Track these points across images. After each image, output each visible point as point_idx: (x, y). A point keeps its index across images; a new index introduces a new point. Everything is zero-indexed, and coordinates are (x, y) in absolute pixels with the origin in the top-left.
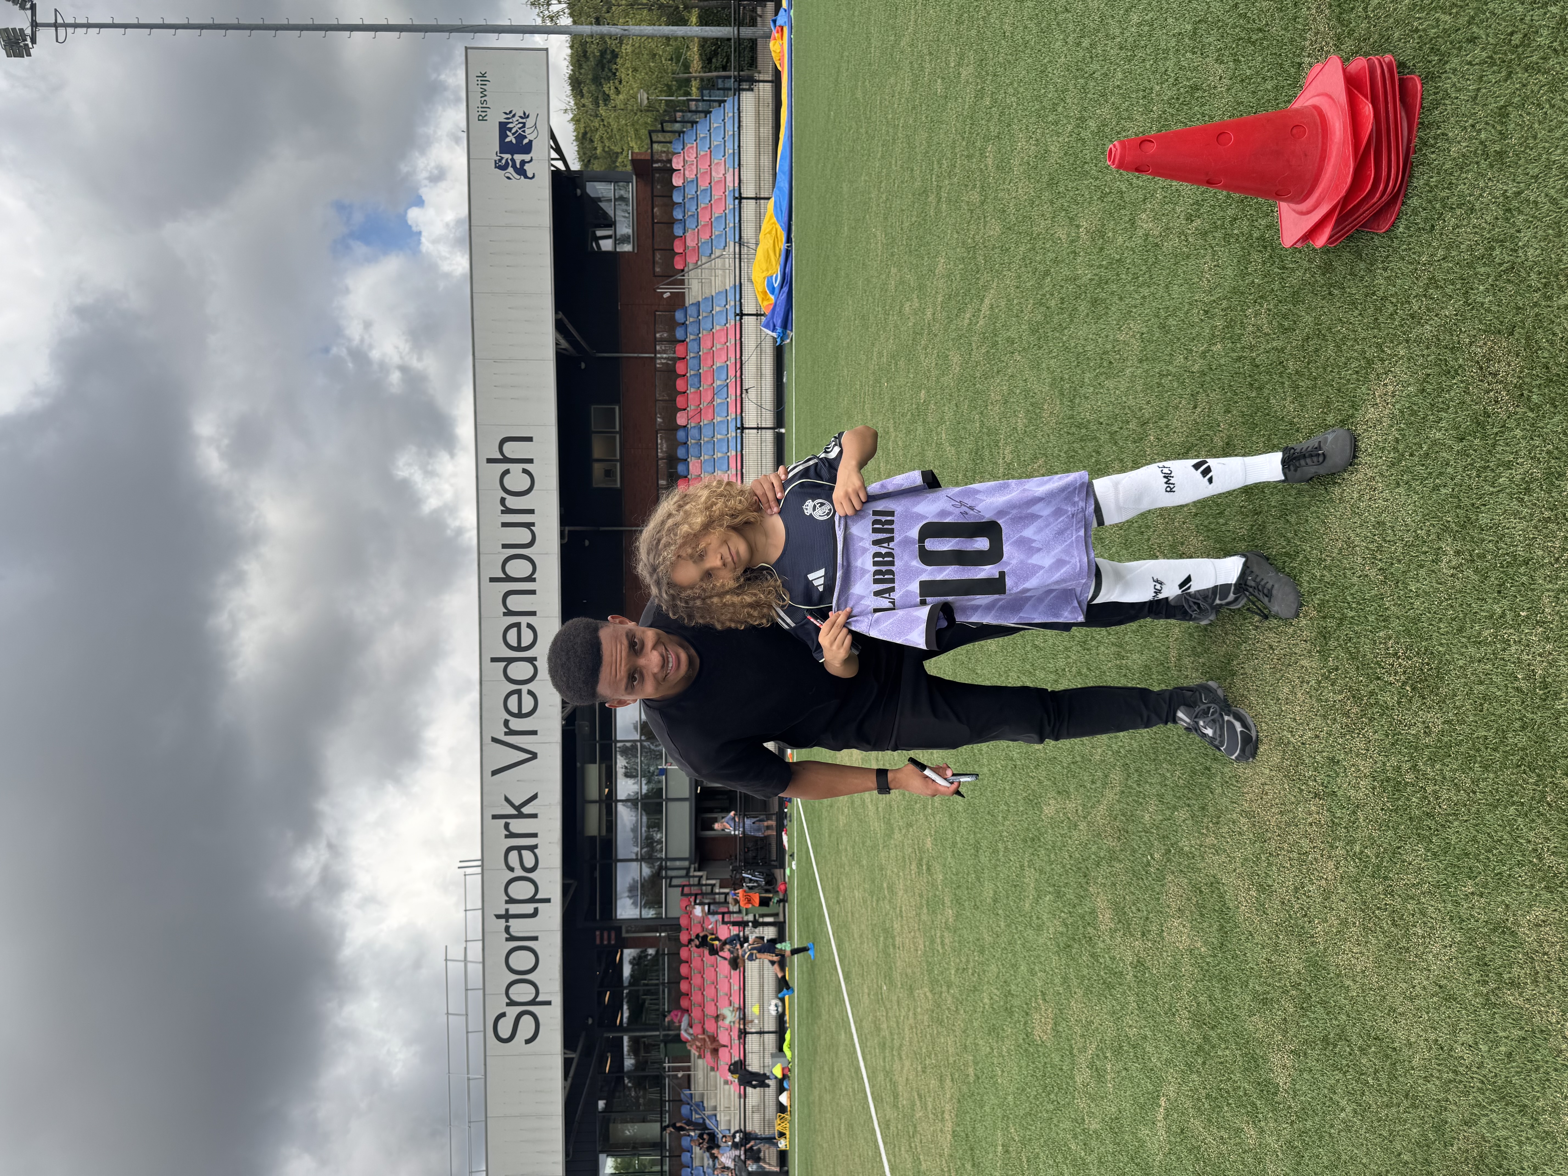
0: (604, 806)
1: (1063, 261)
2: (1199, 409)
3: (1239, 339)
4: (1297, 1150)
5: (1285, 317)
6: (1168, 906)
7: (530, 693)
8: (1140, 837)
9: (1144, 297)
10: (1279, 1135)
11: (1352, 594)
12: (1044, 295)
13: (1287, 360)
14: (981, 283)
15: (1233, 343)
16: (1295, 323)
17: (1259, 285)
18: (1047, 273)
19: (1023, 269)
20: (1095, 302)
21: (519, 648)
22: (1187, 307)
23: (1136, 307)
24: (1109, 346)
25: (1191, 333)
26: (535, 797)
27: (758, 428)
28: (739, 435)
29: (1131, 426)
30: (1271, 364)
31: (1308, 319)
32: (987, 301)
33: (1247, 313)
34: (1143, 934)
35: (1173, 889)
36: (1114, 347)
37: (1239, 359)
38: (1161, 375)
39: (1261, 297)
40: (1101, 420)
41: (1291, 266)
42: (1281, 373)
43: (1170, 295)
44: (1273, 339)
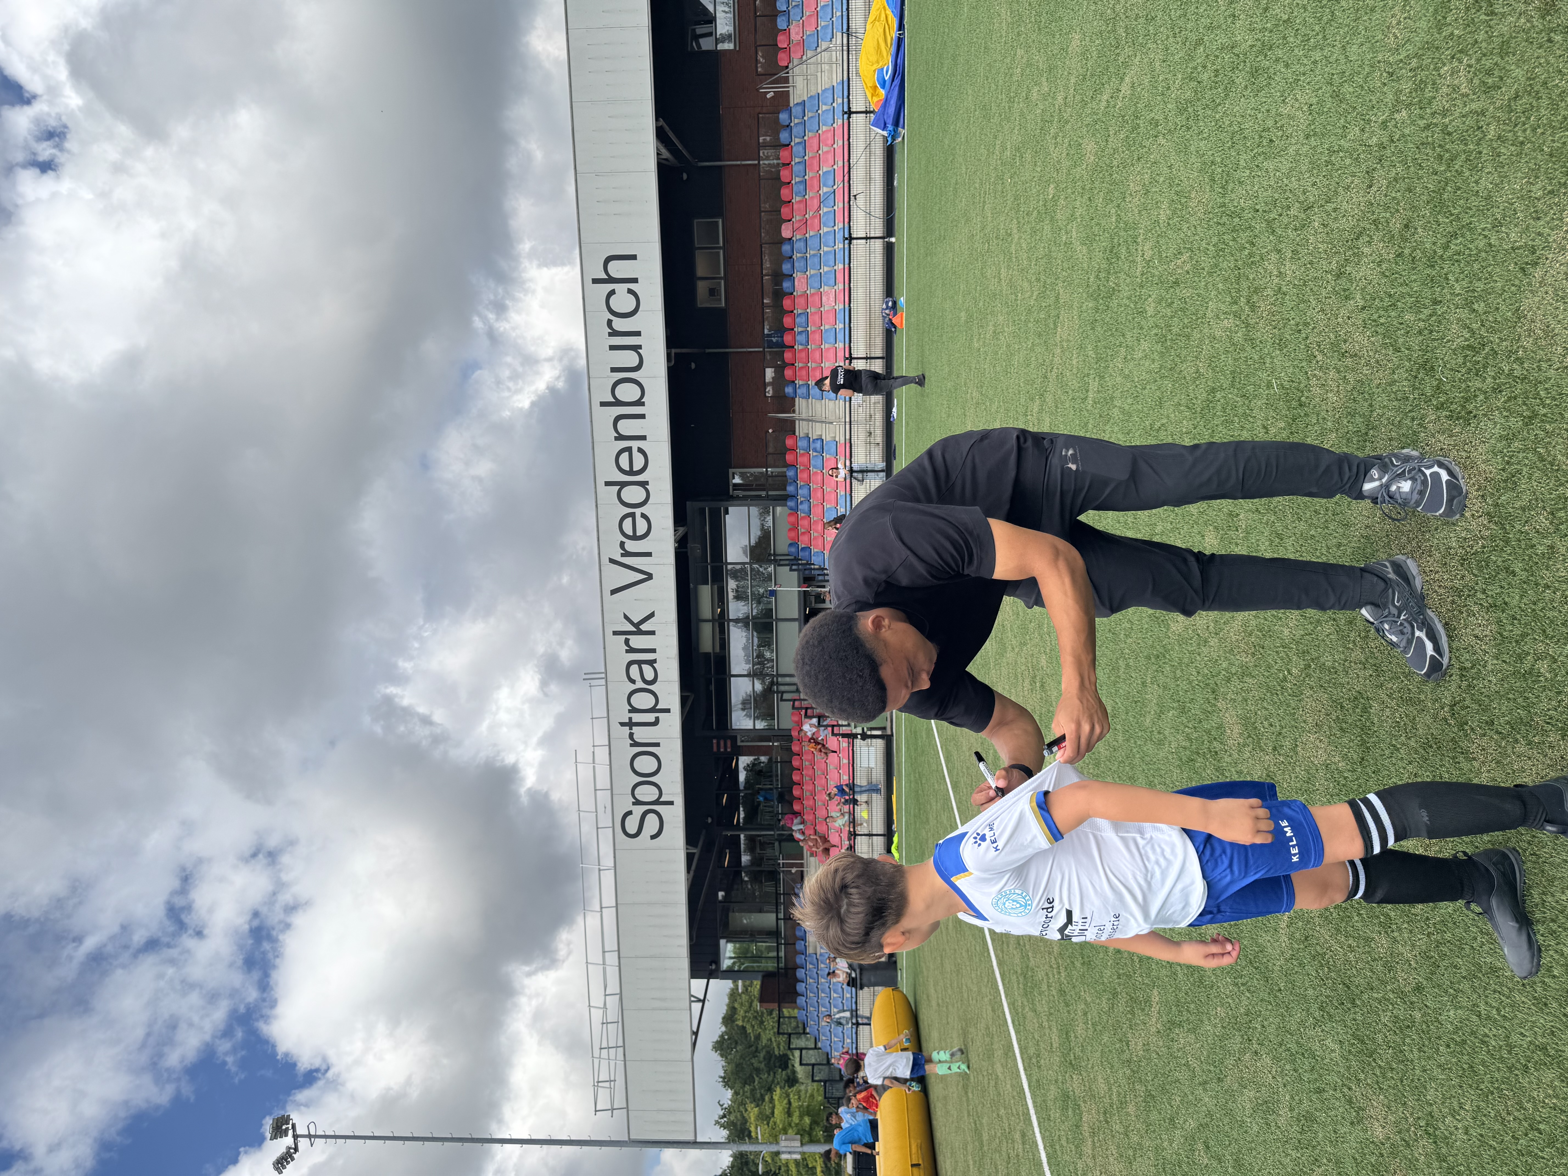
0: (717, 625)
1: (1219, 27)
2: (1374, 189)
3: (1430, 103)
4: (1433, 960)
5: (1489, 73)
6: (1304, 722)
7: (643, 516)
8: (1277, 652)
9: (1315, 62)
10: (1413, 945)
11: (1546, 389)
12: (1196, 68)
13: (1488, 125)
14: (1121, 59)
15: (1421, 108)
16: (1501, 78)
17: (1460, 37)
18: (1199, 42)
19: (1171, 40)
20: (1255, 72)
21: (631, 473)
22: (1367, 69)
23: (1304, 74)
24: (1270, 123)
25: (1370, 101)
26: (652, 615)
27: (866, 238)
28: (847, 246)
29: (1292, 212)
30: (1467, 131)
31: (1518, 73)
32: (1127, 79)
33: (1442, 72)
34: (1275, 749)
35: (1310, 703)
36: (1276, 122)
37: (1427, 127)
38: (1331, 152)
39: (1461, 52)
40: (1257, 207)
41: (1501, 10)
42: (1480, 140)
43: (1347, 57)
44: (1472, 100)
